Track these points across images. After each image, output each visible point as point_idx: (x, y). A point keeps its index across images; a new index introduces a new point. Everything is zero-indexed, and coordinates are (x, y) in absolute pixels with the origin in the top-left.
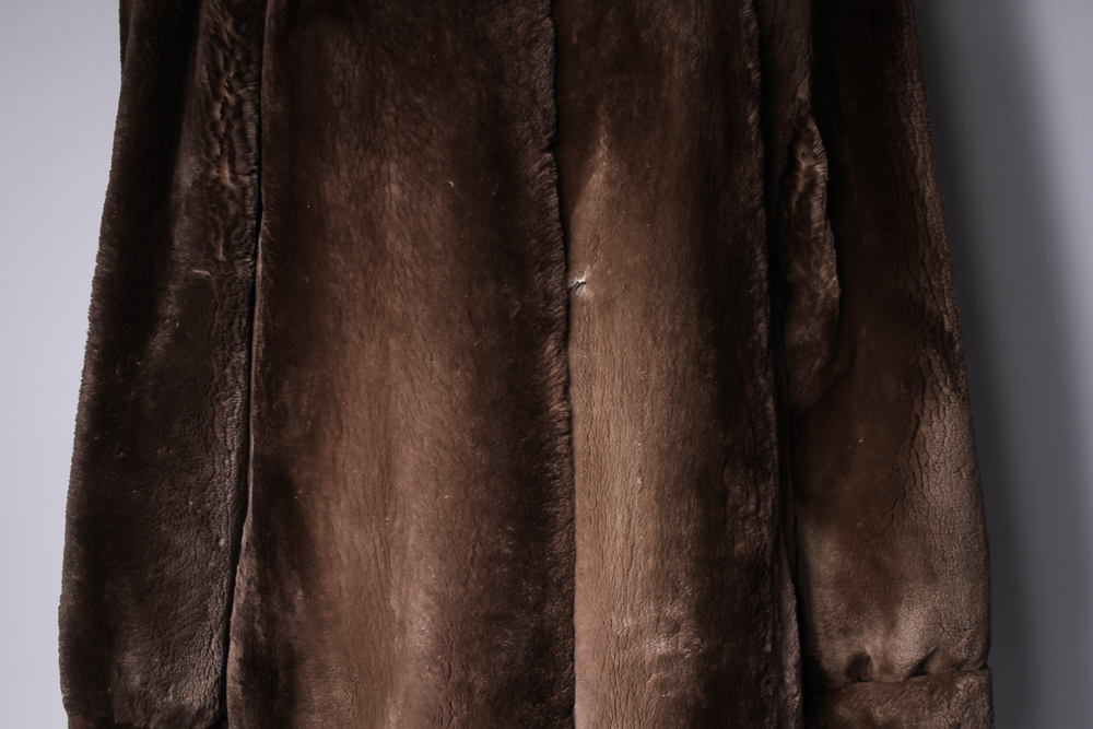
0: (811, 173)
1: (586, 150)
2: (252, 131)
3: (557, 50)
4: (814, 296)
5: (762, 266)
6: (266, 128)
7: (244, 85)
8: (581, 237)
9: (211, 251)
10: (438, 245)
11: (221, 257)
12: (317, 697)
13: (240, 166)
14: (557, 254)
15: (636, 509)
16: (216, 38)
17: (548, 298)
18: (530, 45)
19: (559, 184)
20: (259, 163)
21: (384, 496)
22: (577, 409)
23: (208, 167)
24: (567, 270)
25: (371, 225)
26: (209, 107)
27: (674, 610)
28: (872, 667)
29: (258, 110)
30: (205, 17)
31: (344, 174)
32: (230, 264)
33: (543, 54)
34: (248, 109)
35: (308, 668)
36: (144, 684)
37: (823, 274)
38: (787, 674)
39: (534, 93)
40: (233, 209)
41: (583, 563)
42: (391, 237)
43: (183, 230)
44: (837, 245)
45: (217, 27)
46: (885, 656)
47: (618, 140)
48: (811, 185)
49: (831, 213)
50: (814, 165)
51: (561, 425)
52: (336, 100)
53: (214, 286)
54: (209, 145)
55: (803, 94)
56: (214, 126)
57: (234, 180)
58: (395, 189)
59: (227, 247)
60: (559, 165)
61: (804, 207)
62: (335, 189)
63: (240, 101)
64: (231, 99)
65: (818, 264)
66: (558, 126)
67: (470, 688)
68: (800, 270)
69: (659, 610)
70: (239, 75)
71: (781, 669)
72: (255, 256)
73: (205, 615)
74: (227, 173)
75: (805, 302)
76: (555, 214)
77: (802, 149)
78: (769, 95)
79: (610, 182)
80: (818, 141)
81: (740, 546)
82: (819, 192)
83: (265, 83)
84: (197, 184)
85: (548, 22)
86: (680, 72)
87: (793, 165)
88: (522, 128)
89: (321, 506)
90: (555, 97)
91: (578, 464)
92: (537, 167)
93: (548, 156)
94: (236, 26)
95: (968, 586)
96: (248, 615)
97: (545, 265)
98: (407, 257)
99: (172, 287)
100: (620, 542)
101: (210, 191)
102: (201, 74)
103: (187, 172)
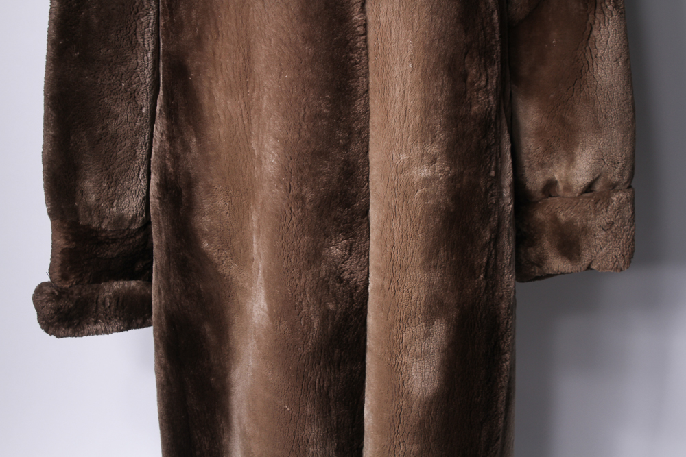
12: (207, 206)
15: (408, 84)
21: (245, 79)
22: (370, 19)
27: (433, 149)
28: (558, 187)
35: (200, 187)
36: (98, 200)
38: (505, 190)
41: (375, 119)
46: (567, 180)
51: (360, 29)
67: (303, 199)
69: (423, 149)
71: (501, 188)
73: (134, 156)
81: (475, 108)
89: (206, 83)
91: (371, 55)
95: (621, 135)
96: (162, 152)
100: (398, 105)
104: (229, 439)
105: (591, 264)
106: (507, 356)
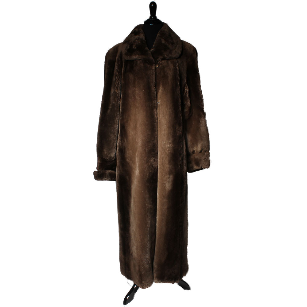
0: (186, 91)
1: (159, 87)
2: (120, 86)
3: (156, 75)
4: (187, 106)
5: (180, 101)
6: (122, 84)
7: (119, 80)
8: (159, 97)
9: (115, 100)
10: (142, 98)
11: (116, 101)
12: (128, 152)
13: (119, 90)
14: (156, 99)
15: (165, 129)
16: (116, 75)
17: (155, 104)
18: (152, 75)
19: (156, 91)
20: (121, 90)
21: (135, 128)
22: (158, 117)
23: (115, 90)
24: (157, 101)
25: (134, 96)
26: (115, 83)
27: (170, 141)
29: (121, 83)
30: (115, 73)
31: (131, 90)
32: (117, 102)
33: (154, 76)
34: (120, 83)
36: (107, 153)
37: (188, 103)
39: (153, 80)
40: (118, 95)
41: (159, 136)
42: (136, 97)
43: (112, 98)
44: (190, 99)
45: (116, 74)
47: (163, 86)
48: (186, 92)
49: (189, 96)
50: (187, 90)
51: (156, 119)
52: (130, 81)
53: (115, 104)
54: (115, 88)
55: (185, 81)
56: (116, 85)
57: (118, 92)
58: (137, 91)
59: (117, 100)
60: (156, 88)
61: (186, 95)
62: (130, 92)
63: (119, 82)
64: (118, 82)
65: (188, 101)
66: (156, 84)
67: (146, 150)
68: (185, 102)
69: (168, 141)
70: (119, 79)
71: (183, 150)
72: (120, 101)
73: (114, 145)
74: (117, 91)
75: (186, 106)
76: (155, 94)
77: (185, 88)
78: (181, 81)
79: (162, 90)
80: (187, 87)
81: (178, 134)
82: (187, 93)
83: (122, 80)
84: (114, 92)
85: (155, 72)
86: (170, 78)
87: (184, 90)
88: (152, 84)
89: (128, 129)
90: (156, 80)
91: (158, 124)
92: (153, 89)
93: (155, 87)
94: (118, 74)
95: (206, 141)
96: (119, 144)
97: (154, 100)
98: (138, 99)
99: (110, 105)
100: (163, 133)
101: (115, 93)
102: (114, 79)
103: (112, 91)
104: (131, 200)
105: (202, 167)
106: (185, 184)
